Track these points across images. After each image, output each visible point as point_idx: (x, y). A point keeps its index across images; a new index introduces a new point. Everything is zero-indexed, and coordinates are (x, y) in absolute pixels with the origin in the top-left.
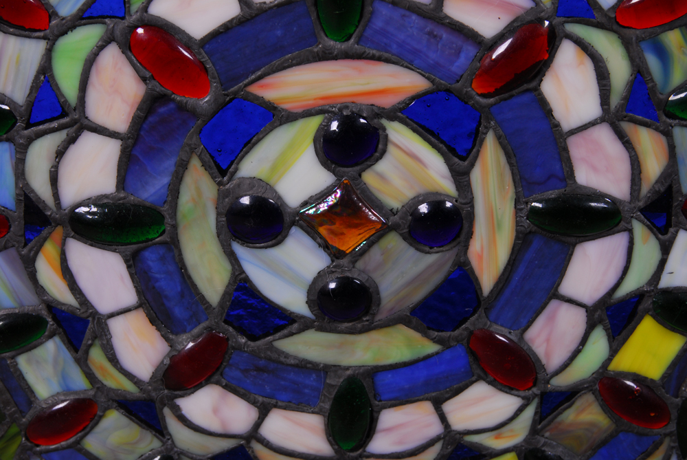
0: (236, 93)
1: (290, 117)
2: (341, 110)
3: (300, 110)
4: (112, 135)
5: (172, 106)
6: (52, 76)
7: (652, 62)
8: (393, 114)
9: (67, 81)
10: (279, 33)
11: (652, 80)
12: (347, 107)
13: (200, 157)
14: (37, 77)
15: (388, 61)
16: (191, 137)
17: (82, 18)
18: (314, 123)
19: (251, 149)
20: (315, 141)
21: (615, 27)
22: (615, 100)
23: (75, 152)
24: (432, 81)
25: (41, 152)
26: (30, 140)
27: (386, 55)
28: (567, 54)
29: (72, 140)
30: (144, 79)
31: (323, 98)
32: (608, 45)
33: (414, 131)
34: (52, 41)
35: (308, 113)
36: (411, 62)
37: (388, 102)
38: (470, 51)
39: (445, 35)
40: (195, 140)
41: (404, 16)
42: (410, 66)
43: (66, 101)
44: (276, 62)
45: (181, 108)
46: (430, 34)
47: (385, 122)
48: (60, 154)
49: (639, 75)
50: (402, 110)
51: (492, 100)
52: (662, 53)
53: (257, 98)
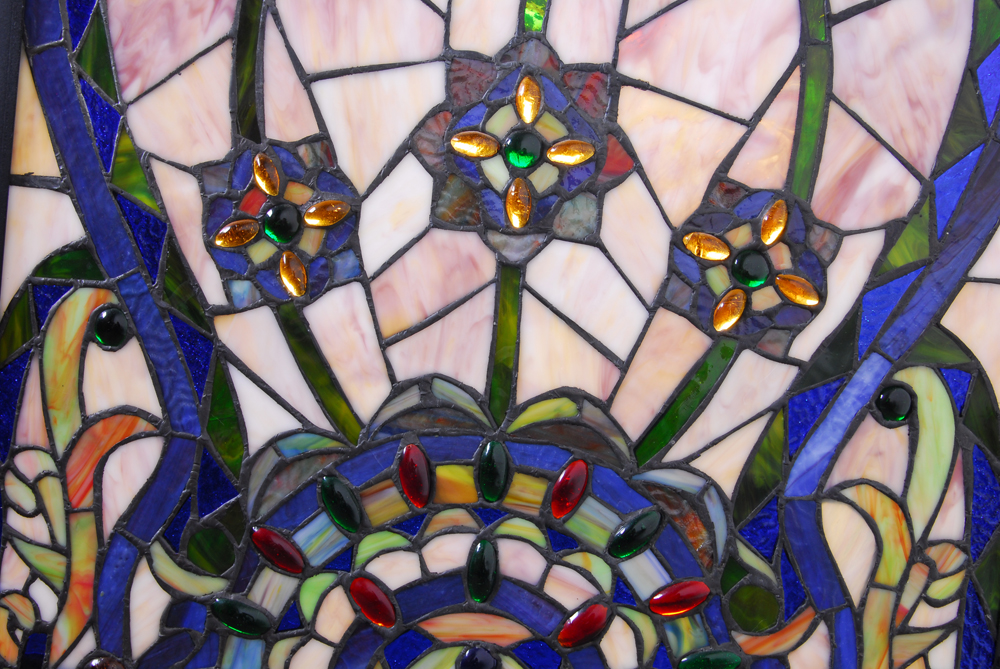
0: (411, 626)
1: (442, 646)
2: (474, 645)
3: (449, 642)
4: (330, 643)
5: (370, 629)
6: (299, 602)
7: (671, 636)
8: (507, 651)
9: (307, 606)
10: (443, 592)
11: (670, 648)
12: (478, 644)
13: (382, 664)
14: (289, 601)
15: (507, 617)
16: (379, 650)
17: (324, 568)
18: (456, 652)
19: (415, 663)
20: (456, 663)
21: (649, 612)
22: (647, 657)
23: (303, 651)
24: (534, 634)
25: (281, 649)
26: (277, 640)
27: (507, 614)
28: (617, 625)
29: (303, 644)
30: (356, 611)
31: (464, 636)
32: (644, 623)
33: (519, 663)
34: (303, 580)
35: (454, 645)
36: (521, 620)
37: (504, 643)
38: (558, 616)
39: (543, 605)
40: (382, 653)
41: (519, 591)
42: (520, 622)
43: (304, 619)
44: (439, 610)
45: (376, 631)
46: (535, 603)
47: (501, 656)
48: (294, 652)
49: (663, 643)
50: (514, 650)
51: (569, 650)
52: (677, 632)
53: (424, 631)
